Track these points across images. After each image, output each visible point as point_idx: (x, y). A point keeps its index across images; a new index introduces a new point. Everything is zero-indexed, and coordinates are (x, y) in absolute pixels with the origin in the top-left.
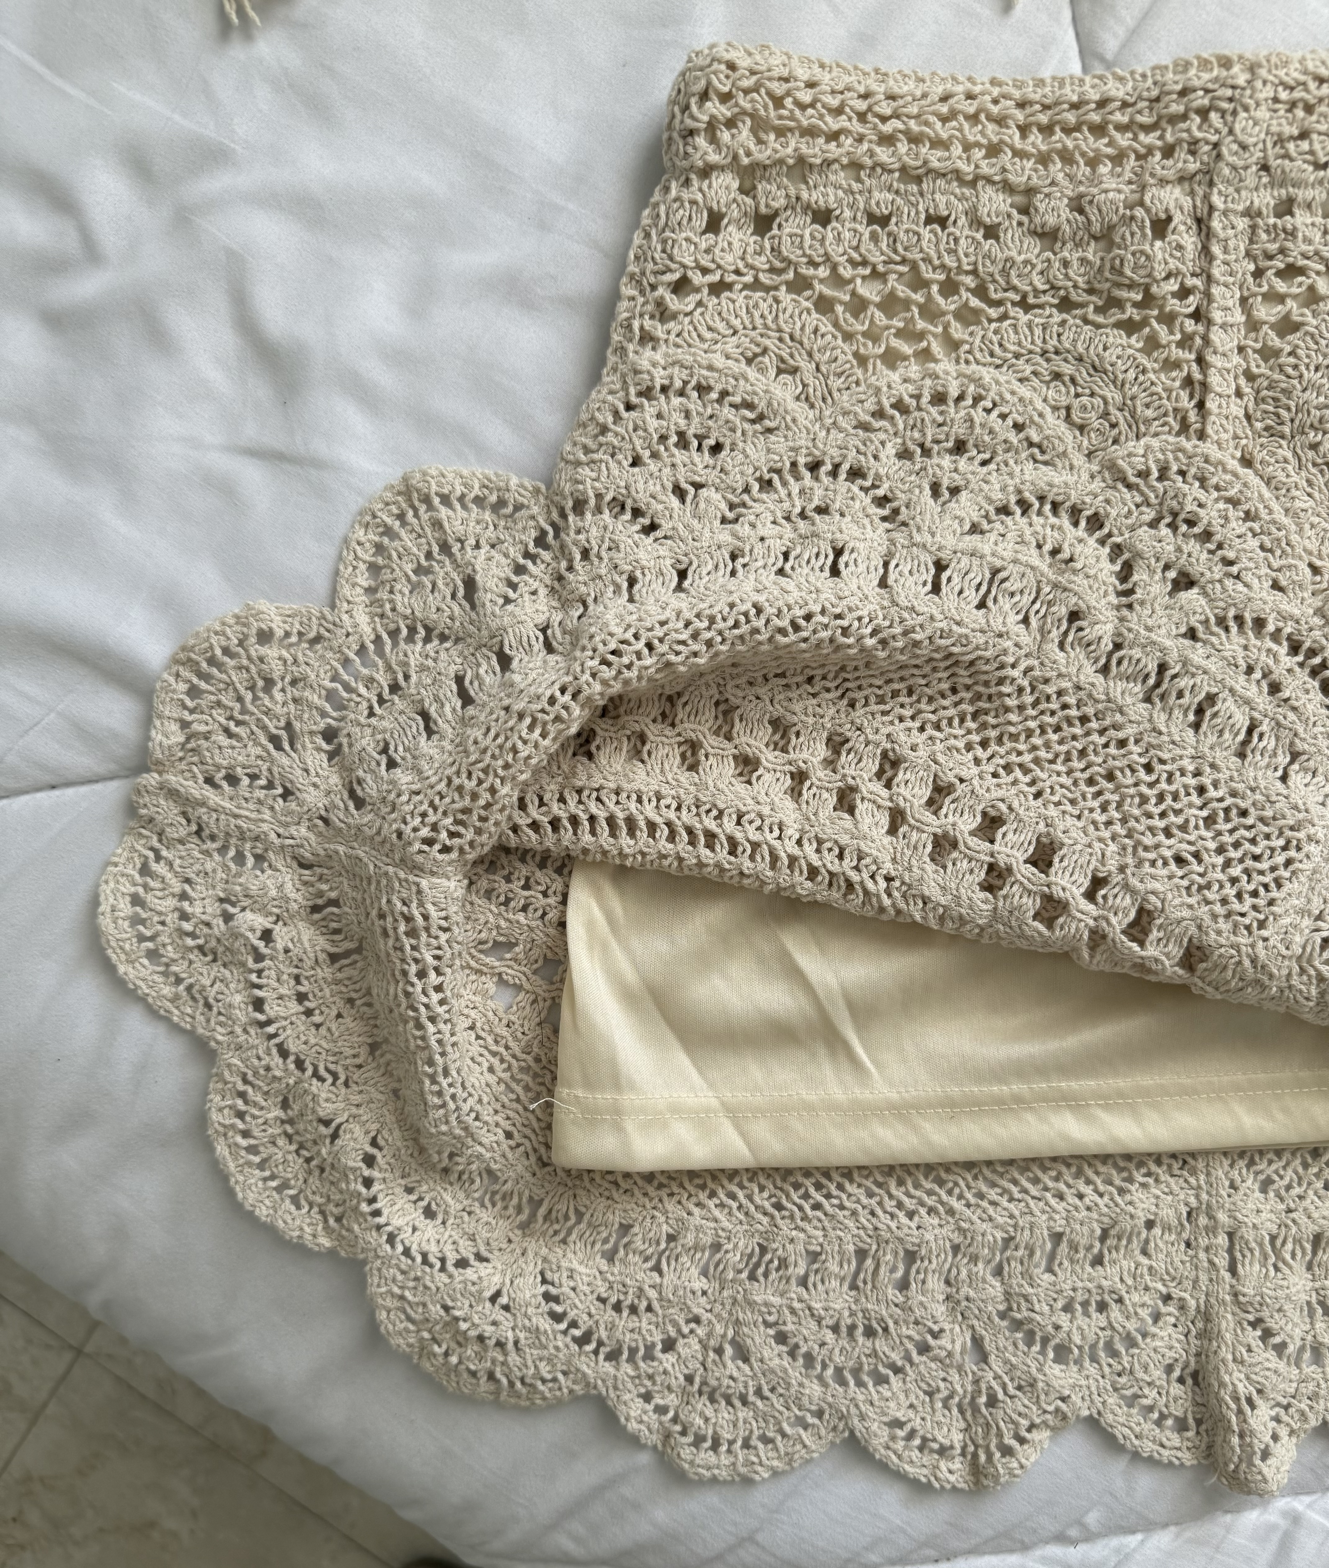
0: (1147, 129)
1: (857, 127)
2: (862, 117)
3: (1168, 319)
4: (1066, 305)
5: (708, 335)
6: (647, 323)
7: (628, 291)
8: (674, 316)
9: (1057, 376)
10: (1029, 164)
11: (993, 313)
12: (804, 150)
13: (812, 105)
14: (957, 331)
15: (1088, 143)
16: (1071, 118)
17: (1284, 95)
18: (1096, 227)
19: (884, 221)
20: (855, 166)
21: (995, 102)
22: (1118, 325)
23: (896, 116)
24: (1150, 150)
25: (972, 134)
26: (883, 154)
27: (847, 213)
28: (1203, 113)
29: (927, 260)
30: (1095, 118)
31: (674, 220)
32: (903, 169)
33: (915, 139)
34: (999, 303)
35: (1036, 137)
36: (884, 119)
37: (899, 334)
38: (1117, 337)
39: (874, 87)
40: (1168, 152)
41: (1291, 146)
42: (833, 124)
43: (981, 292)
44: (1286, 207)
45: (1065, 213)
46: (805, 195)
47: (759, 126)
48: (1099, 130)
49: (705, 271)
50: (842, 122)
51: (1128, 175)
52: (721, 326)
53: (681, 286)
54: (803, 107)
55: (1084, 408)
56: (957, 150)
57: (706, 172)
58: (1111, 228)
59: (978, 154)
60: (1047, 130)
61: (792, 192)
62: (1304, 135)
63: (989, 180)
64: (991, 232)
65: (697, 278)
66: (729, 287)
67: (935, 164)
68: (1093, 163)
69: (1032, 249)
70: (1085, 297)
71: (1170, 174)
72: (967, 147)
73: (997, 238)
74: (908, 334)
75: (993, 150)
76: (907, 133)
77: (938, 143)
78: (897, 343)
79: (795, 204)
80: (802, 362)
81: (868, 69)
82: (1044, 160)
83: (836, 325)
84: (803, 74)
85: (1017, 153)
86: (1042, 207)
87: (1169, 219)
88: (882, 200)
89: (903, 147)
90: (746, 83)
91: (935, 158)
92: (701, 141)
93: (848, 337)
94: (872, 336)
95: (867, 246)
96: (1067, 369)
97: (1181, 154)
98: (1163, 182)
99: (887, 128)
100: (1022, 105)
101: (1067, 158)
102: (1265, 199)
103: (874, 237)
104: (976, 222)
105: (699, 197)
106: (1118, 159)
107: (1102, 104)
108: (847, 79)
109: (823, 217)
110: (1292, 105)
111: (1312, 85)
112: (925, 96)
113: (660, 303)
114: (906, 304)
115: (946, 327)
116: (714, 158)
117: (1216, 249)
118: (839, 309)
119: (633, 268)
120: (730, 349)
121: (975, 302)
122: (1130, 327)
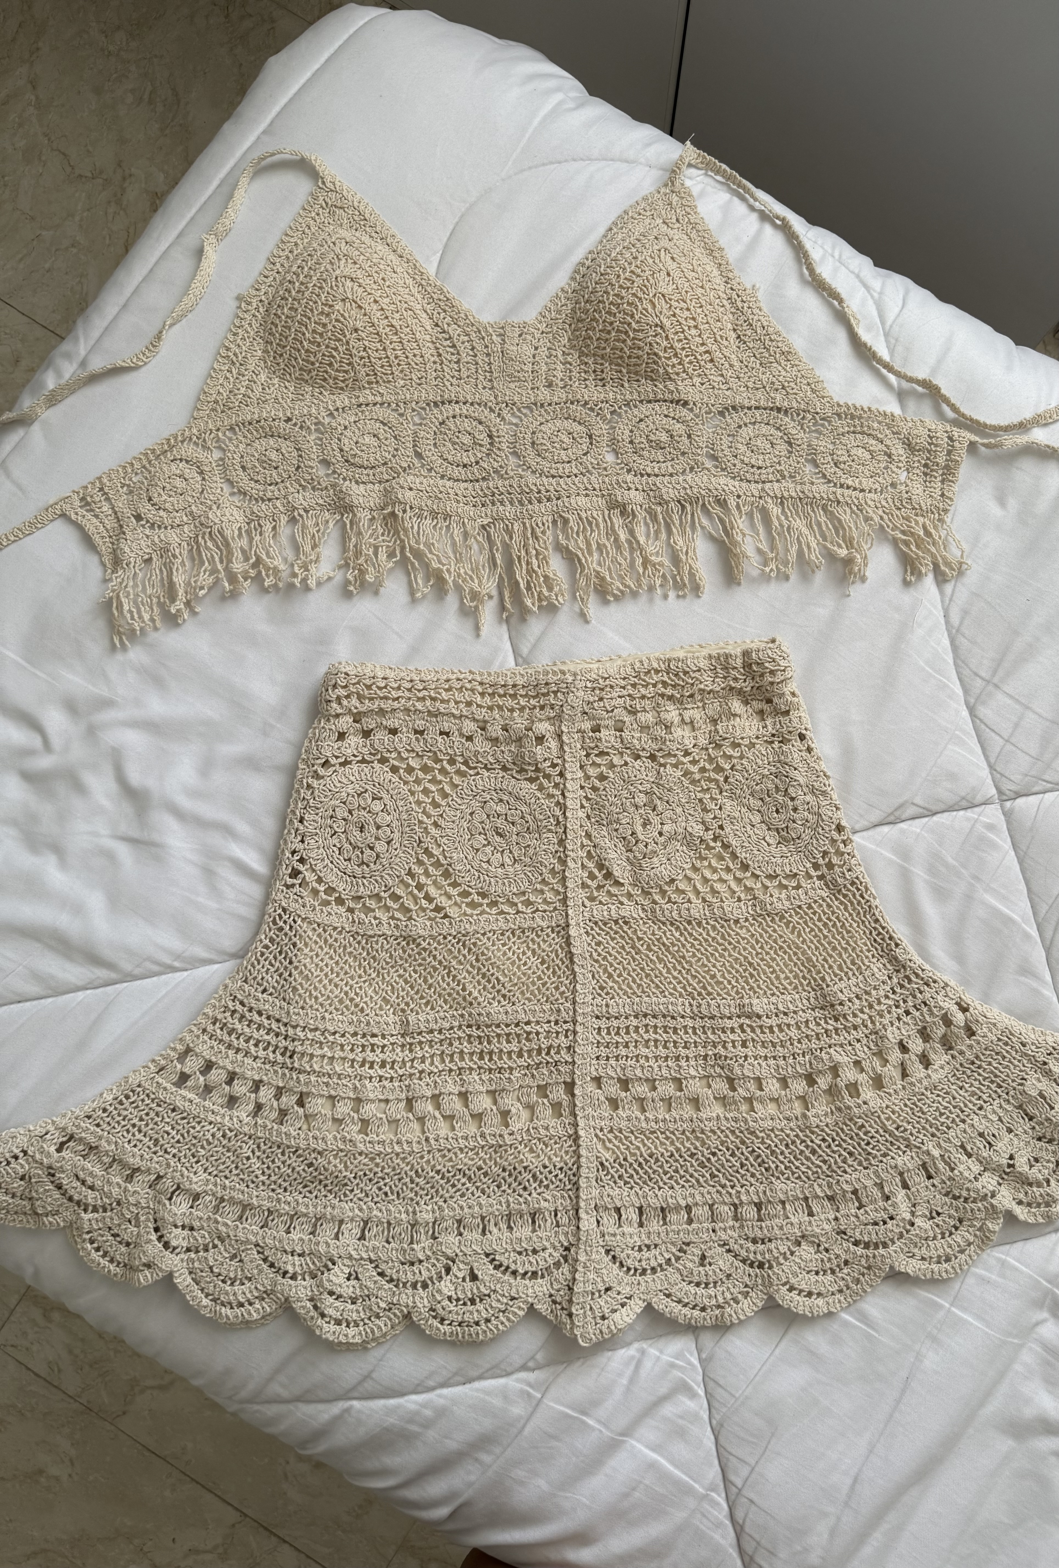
0: (534, 697)
1: (407, 694)
2: (409, 690)
3: (548, 777)
4: (504, 769)
5: (339, 785)
6: (310, 780)
7: (301, 766)
8: (323, 777)
9: (501, 801)
10: (484, 710)
11: (472, 772)
12: (383, 706)
13: (385, 687)
14: (457, 780)
15: (510, 703)
16: (501, 691)
17: (589, 685)
18: (514, 738)
19: (421, 733)
20: (407, 710)
21: (470, 682)
22: (526, 779)
23: (425, 689)
24: (535, 707)
25: (458, 696)
26: (419, 705)
27: (405, 729)
28: (555, 693)
29: (441, 751)
30: (511, 692)
31: (321, 738)
32: (429, 711)
33: (433, 699)
34: (475, 768)
35: (487, 699)
36: (419, 691)
37: (430, 781)
38: (526, 785)
39: (415, 678)
40: (542, 708)
41: (596, 704)
42: (394, 694)
43: (466, 763)
44: (596, 729)
45: (500, 732)
46: (384, 723)
47: (360, 697)
48: (514, 696)
49: (337, 757)
50: (400, 693)
51: (526, 716)
52: (345, 780)
53: (326, 764)
54: (380, 688)
55: (512, 815)
56: (452, 704)
57: (337, 716)
58: (521, 738)
59: (462, 706)
60: (492, 695)
61: (379, 720)
62: (601, 699)
63: (467, 717)
64: (470, 738)
65: (333, 761)
66: (350, 763)
67: (443, 711)
68: (512, 710)
69: (487, 746)
70: (512, 766)
71: (543, 717)
72: (457, 703)
73: (472, 741)
74: (433, 781)
75: (469, 704)
76: (430, 696)
77: (443, 701)
78: (428, 785)
79: (380, 726)
80: (384, 795)
81: (412, 668)
82: (491, 708)
83: (400, 778)
84: (380, 674)
85: (478, 706)
86: (490, 729)
87: (544, 737)
88: (420, 724)
89: (428, 703)
90: (353, 681)
91: (442, 708)
92: (334, 705)
93: (406, 783)
94: (418, 781)
95: (414, 743)
96: (505, 798)
97: (548, 709)
98: (541, 720)
99: (420, 695)
100: (481, 684)
101: (500, 708)
102: (587, 725)
103: (417, 739)
104: (461, 735)
105: (333, 727)
106: (522, 709)
107: (514, 686)
108: (402, 674)
109: (394, 732)
110: (594, 689)
111: (601, 681)
112: (438, 680)
113: (315, 772)
114: (433, 769)
115: (451, 778)
116: (339, 711)
117: (566, 748)
118: (401, 771)
119: (303, 756)
120: (349, 791)
121: (463, 768)
122: (531, 780)
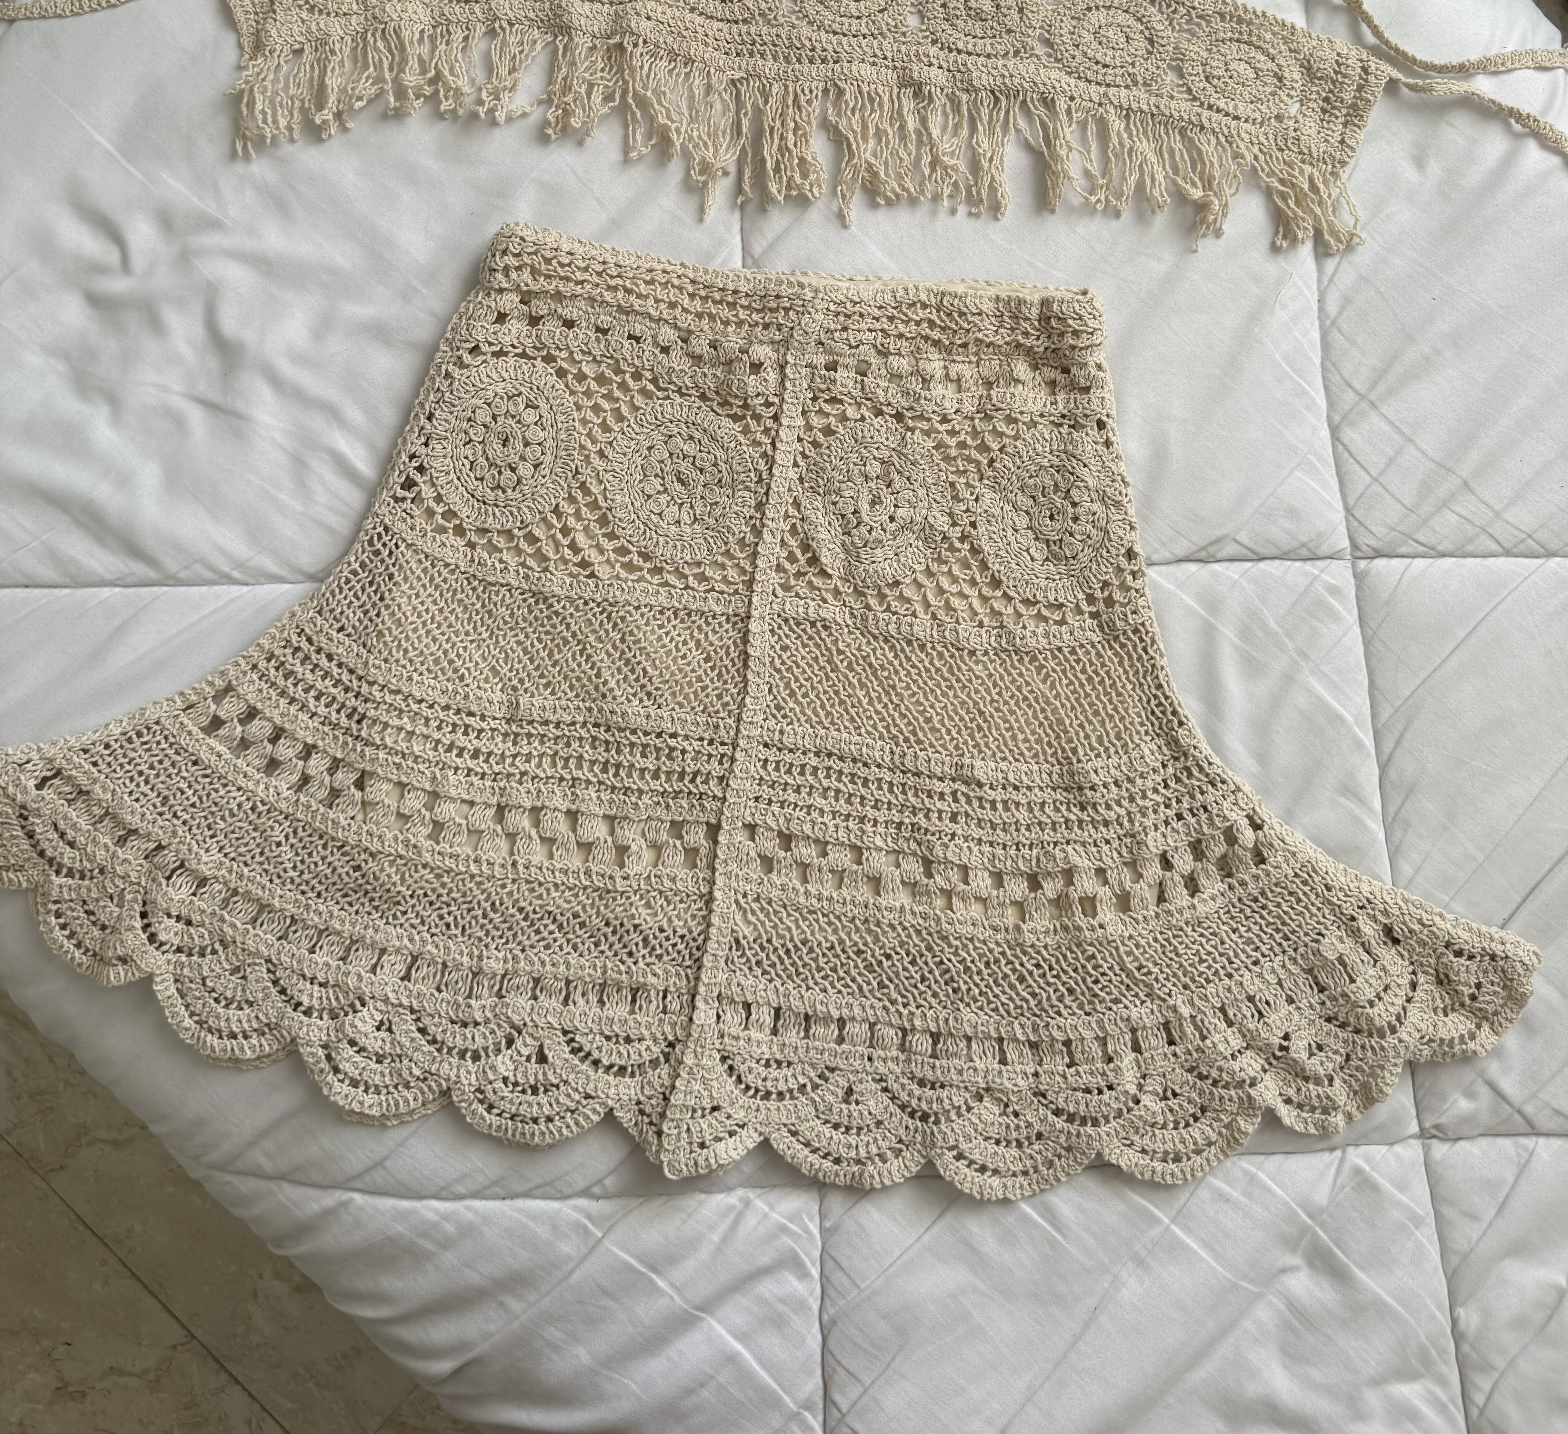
0: (758, 311)
1: (595, 279)
2: (599, 274)
3: (757, 417)
4: (703, 397)
5: (486, 380)
6: (451, 367)
7: (443, 347)
8: (468, 366)
9: (691, 438)
10: (690, 317)
11: (660, 394)
12: (561, 288)
13: (569, 265)
14: (639, 401)
15: (726, 313)
16: (717, 296)
17: (832, 307)
18: (723, 359)
19: (605, 332)
20: (591, 300)
21: (679, 277)
22: (728, 416)
23: (619, 276)
24: (757, 324)
25: (660, 293)
26: (608, 296)
27: (584, 324)
28: (787, 310)
29: (625, 359)
30: (730, 299)
31: (475, 316)
32: (619, 306)
33: (628, 291)
34: (666, 390)
35: (698, 302)
36: (612, 277)
37: (603, 396)
38: (726, 423)
39: (609, 260)
40: (766, 326)
41: (837, 335)
42: (579, 276)
43: (654, 381)
44: (832, 367)
45: (706, 348)
46: (560, 310)
47: (534, 272)
48: (732, 305)
49: (491, 344)
50: (586, 276)
51: (743, 334)
52: (495, 376)
53: (475, 350)
54: (562, 265)
55: (702, 459)
56: (651, 302)
57: (501, 291)
58: (731, 361)
59: (663, 306)
60: (705, 299)
61: (553, 307)
62: (845, 329)
63: (666, 321)
64: (665, 350)
65: (485, 348)
66: (506, 354)
67: (637, 308)
68: (726, 323)
69: (686, 364)
70: (714, 396)
71: (765, 339)
72: (657, 301)
73: (668, 354)
74: (608, 397)
75: (672, 305)
76: (624, 287)
77: (639, 296)
78: (601, 402)
79: (553, 313)
80: (542, 404)
81: (608, 247)
82: (699, 316)
83: (567, 386)
84: (566, 247)
85: (684, 310)
86: (694, 342)
87: (761, 364)
88: (605, 320)
89: (620, 295)
90: (530, 250)
91: (637, 304)
92: (499, 276)
93: (573, 393)
94: (588, 394)
95: (593, 344)
96: (697, 435)
97: (773, 329)
98: (761, 342)
99: (612, 283)
100: (693, 282)
101: (712, 317)
102: (821, 360)
103: (597, 339)
104: (656, 344)
105: (493, 305)
106: (740, 324)
107: (735, 292)
108: (594, 252)
109: (569, 324)
110: (837, 314)
111: (848, 305)
112: (638, 268)
113: (460, 358)
114: (611, 382)
115: (632, 397)
116: (505, 285)
117: (788, 384)
118: (570, 377)
119: (448, 335)
120: (499, 390)
121: (650, 387)
122: (735, 418)
